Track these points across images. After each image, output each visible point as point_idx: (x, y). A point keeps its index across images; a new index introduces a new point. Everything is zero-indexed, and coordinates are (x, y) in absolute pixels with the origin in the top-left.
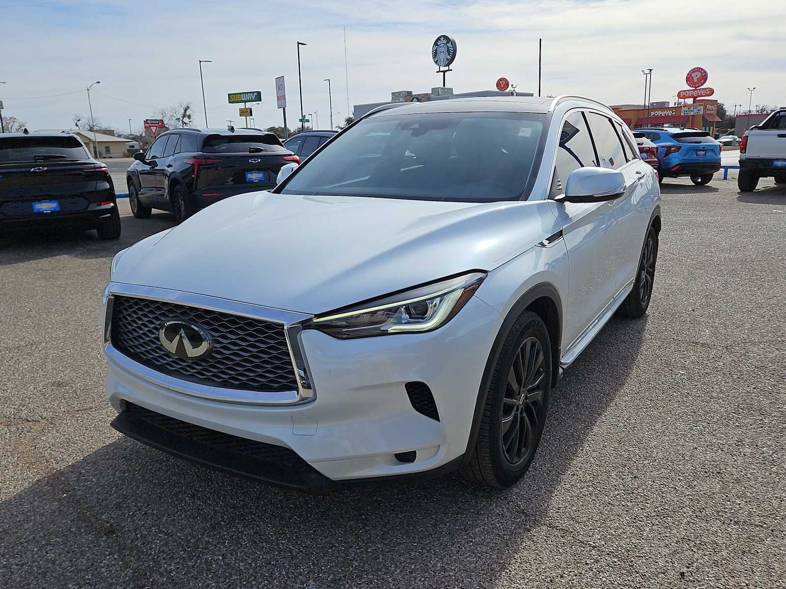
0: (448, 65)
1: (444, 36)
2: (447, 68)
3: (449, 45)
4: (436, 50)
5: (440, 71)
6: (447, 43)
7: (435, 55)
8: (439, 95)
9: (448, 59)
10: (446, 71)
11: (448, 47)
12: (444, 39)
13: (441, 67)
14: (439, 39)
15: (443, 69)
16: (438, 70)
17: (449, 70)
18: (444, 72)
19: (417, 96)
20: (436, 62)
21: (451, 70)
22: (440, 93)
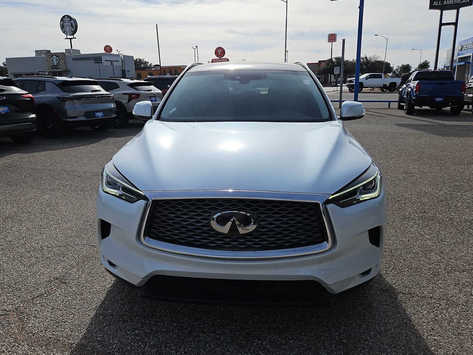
0: (73, 35)
1: (67, 16)
2: (72, 37)
3: (72, 22)
4: (63, 24)
5: (67, 38)
6: (70, 20)
7: (62, 27)
8: (71, 54)
9: (72, 31)
10: (72, 38)
11: (71, 23)
12: (68, 18)
13: (67, 36)
14: (64, 17)
15: (69, 37)
16: (66, 38)
17: (74, 38)
18: (71, 39)
19: (55, 54)
20: (64, 32)
21: (75, 38)
22: (72, 53)
